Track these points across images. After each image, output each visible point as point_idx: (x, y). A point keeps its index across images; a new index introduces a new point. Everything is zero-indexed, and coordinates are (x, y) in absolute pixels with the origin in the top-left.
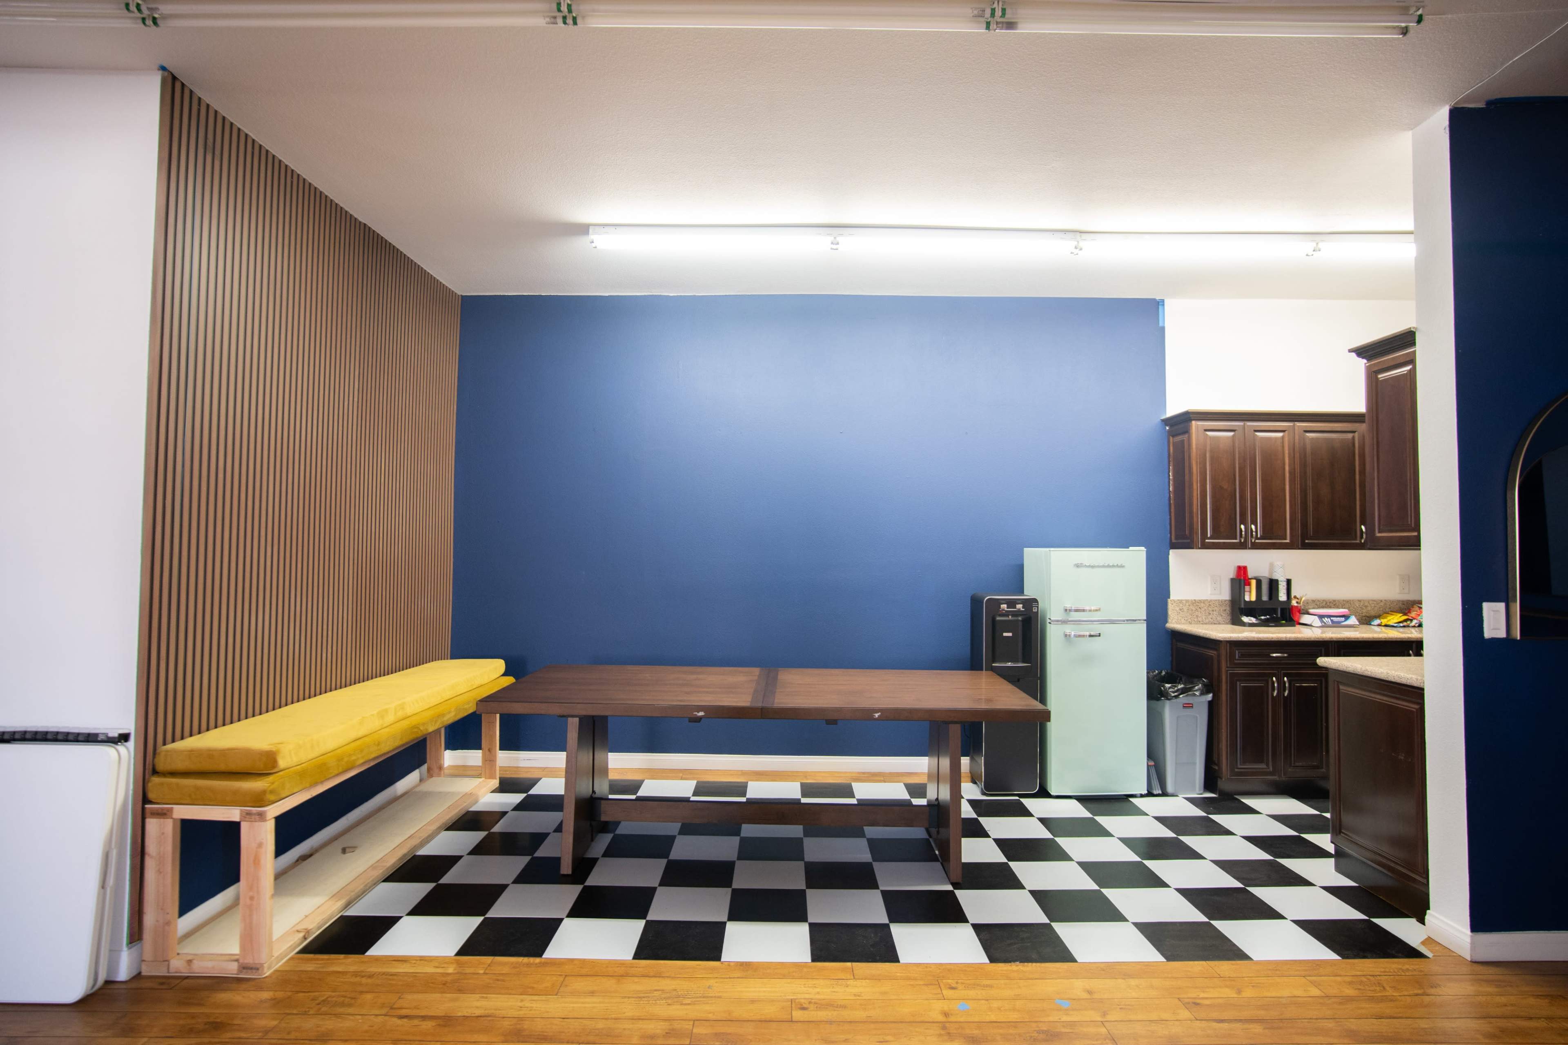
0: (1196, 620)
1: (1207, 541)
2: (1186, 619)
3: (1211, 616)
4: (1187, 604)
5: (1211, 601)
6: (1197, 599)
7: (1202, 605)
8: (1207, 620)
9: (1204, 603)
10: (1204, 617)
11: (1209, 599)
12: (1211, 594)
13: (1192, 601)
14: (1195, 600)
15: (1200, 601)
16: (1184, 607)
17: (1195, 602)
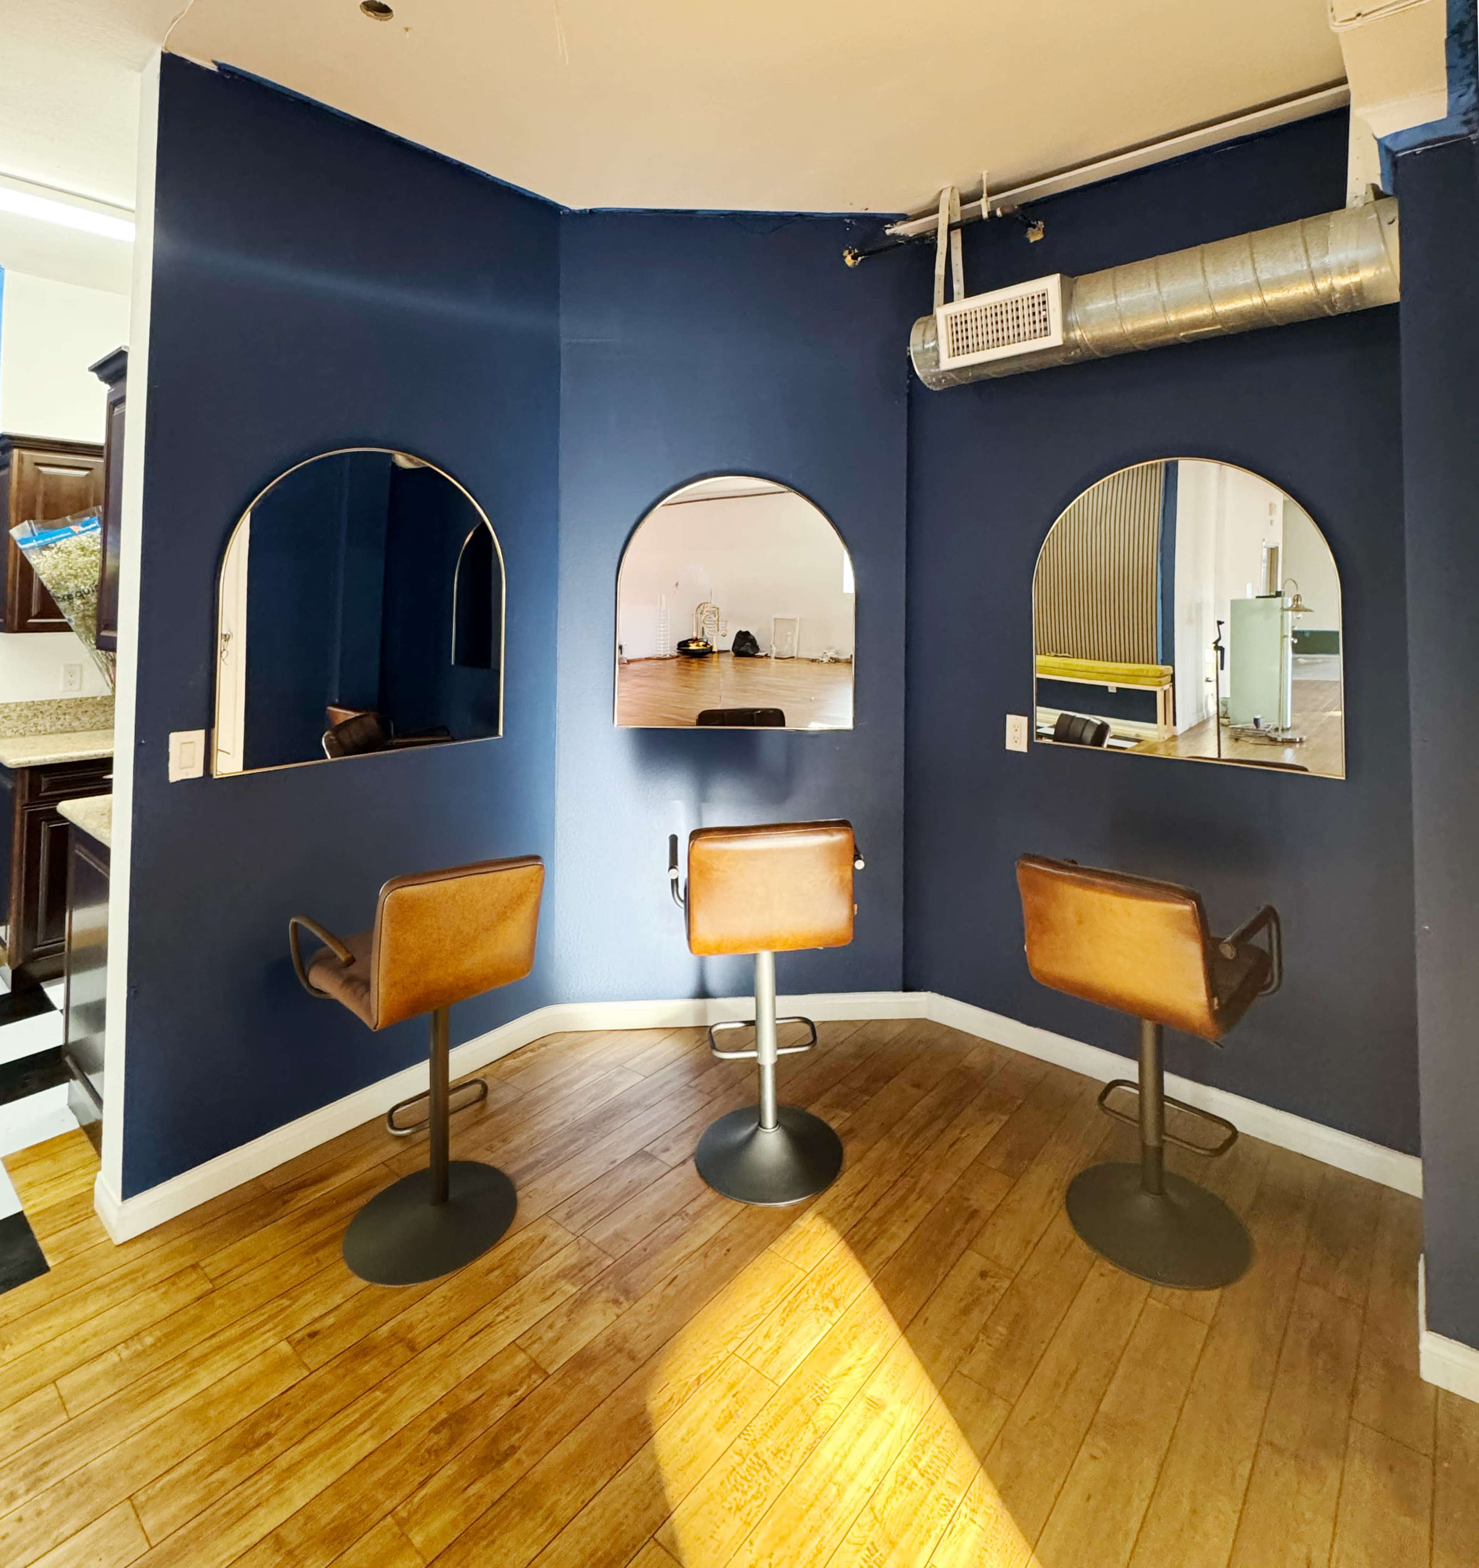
0: (33, 729)
1: (30, 621)
2: (15, 730)
3: (60, 722)
4: (18, 709)
5: (61, 701)
6: (37, 699)
7: (46, 707)
8: (54, 729)
9: (49, 704)
10: (48, 724)
11: (59, 698)
12: (64, 691)
13: (27, 703)
14: (33, 702)
15: (43, 703)
16: (11, 714)
17: (31, 705)
